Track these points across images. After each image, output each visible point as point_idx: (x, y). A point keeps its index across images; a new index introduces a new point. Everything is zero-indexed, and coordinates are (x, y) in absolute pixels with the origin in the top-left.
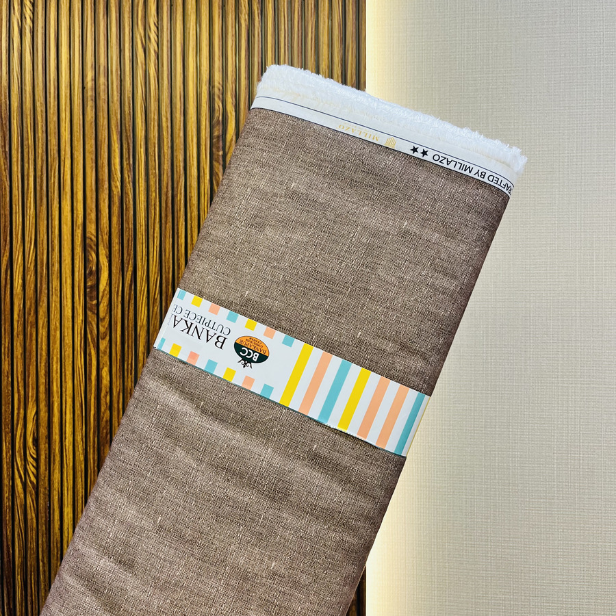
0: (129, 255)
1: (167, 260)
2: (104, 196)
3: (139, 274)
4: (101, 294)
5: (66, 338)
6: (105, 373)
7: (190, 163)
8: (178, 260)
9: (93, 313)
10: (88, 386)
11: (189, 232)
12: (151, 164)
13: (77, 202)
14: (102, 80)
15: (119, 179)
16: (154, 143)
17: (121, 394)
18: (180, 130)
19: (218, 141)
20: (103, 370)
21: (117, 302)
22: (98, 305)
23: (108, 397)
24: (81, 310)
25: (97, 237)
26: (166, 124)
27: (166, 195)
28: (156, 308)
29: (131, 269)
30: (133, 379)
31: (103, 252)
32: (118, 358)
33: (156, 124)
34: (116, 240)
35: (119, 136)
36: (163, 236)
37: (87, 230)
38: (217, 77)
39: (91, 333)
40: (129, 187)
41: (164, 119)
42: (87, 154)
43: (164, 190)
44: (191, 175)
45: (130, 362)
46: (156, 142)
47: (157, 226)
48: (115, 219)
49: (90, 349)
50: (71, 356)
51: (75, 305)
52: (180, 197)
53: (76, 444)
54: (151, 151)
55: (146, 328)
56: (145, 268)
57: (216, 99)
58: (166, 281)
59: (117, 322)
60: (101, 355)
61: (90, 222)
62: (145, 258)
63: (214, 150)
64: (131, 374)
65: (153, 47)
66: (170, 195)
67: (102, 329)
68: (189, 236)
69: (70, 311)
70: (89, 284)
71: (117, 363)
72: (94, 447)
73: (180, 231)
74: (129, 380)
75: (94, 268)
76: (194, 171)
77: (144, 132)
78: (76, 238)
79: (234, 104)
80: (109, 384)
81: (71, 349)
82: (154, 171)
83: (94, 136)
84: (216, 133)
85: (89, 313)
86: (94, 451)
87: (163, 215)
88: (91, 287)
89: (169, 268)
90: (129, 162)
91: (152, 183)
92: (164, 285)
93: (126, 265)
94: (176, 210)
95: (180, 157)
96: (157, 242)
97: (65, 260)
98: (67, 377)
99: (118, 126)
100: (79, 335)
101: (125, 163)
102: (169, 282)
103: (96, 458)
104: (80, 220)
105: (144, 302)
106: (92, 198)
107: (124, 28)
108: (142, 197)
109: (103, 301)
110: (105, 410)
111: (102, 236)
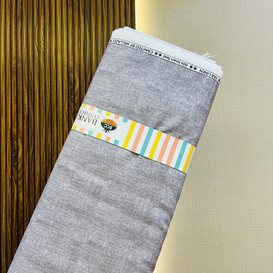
0: (31, 142)
1: (48, 144)
2: (20, 116)
3: (36, 150)
4: (19, 160)
5: (3, 180)
6: (21, 196)
7: (59, 101)
8: (54, 144)
9: (15, 168)
10: (13, 201)
11: (58, 131)
12: (41, 101)
13: (8, 118)
14: (19, 64)
15: (27, 108)
16: (43, 92)
17: (28, 205)
18: (54, 86)
19: (71, 91)
20: (20, 194)
21: (26, 163)
22: (17, 165)
23: (22, 207)
24: (10, 168)
25: (17, 134)
26: (48, 84)
27: (48, 115)
28: (44, 166)
29: (32, 148)
30: (33, 198)
31: (20, 141)
32: (27, 188)
33: (44, 84)
34: (25, 135)
35: (27, 89)
36: (47, 133)
37: (13, 131)
38: (71, 63)
39: (14, 178)
40: (32, 112)
41: (47, 82)
42: (13, 97)
43: (47, 113)
44: (59, 106)
45: (32, 191)
46: (44, 92)
47: (44, 129)
48: (25, 126)
49: (14, 185)
50: (5, 188)
51: (7, 165)
52: (54, 116)
53: (7, 229)
54: (41, 96)
55: (39, 175)
56: (39, 148)
57: (70, 73)
58: (48, 153)
59: (26, 173)
60: (19, 187)
61: (14, 127)
62: (39, 144)
63: (70, 95)
64: (32, 196)
65: (42, 50)
66: (50, 115)
67: (19, 176)
68: (58, 133)
69: (5, 167)
70: (13, 155)
71: (26, 191)
72: (15, 230)
73: (54, 131)
74: (32, 198)
75: (16, 148)
76: (61, 105)
77: (38, 87)
78: (7, 135)
79: (78, 75)
80: (22, 201)
81: (5, 185)
82: (43, 105)
83: (16, 89)
84: (70, 88)
85: (14, 169)
86: (15, 231)
87: (47, 124)
88: (14, 157)
89: (49, 148)
90: (32, 100)
91: (42, 110)
92: (47, 156)
93: (30, 147)
94: (52, 122)
95: (54, 98)
96: (44, 136)
97: (2, 145)
98: (3, 198)
99: (26, 84)
100: (9, 179)
101: (30, 101)
102: (49, 154)
103: (16, 235)
104: (9, 126)
105: (38, 163)
106: (15, 116)
107: (29, 42)
108: (37, 116)
109: (20, 163)
110: (20, 213)
111: (19, 134)
